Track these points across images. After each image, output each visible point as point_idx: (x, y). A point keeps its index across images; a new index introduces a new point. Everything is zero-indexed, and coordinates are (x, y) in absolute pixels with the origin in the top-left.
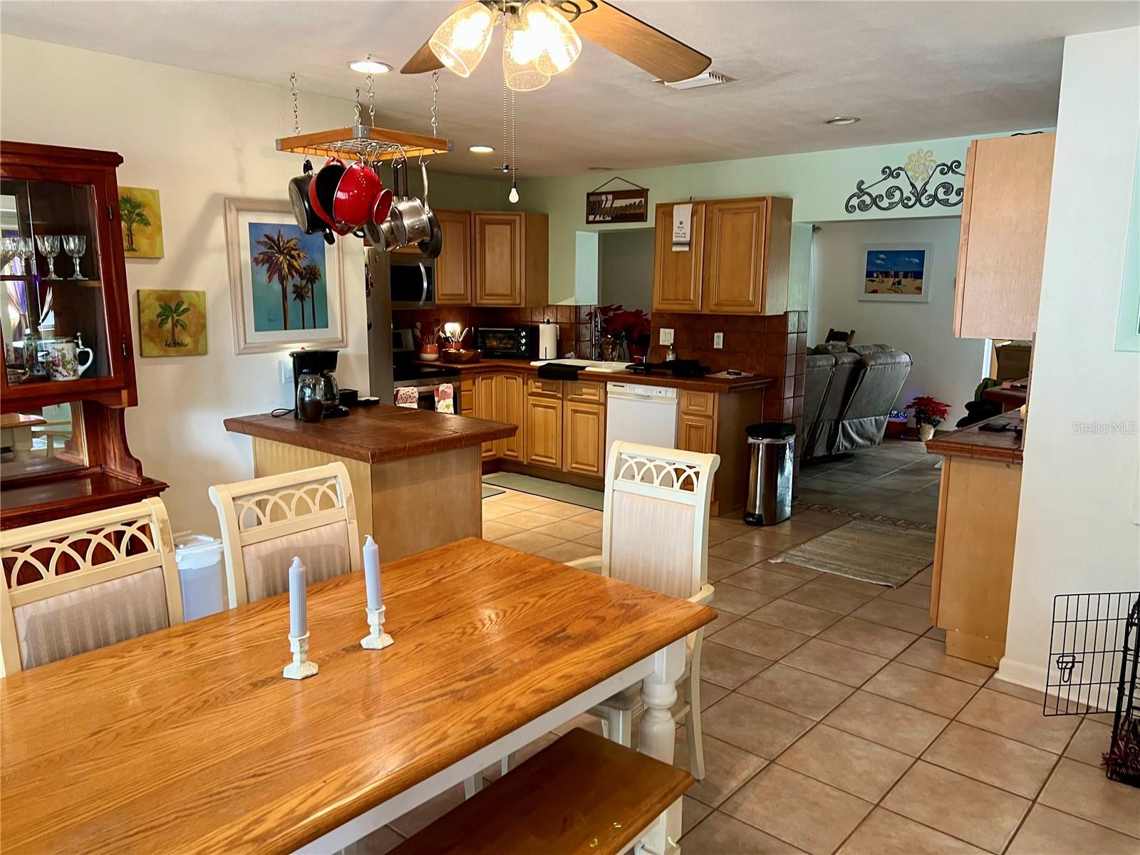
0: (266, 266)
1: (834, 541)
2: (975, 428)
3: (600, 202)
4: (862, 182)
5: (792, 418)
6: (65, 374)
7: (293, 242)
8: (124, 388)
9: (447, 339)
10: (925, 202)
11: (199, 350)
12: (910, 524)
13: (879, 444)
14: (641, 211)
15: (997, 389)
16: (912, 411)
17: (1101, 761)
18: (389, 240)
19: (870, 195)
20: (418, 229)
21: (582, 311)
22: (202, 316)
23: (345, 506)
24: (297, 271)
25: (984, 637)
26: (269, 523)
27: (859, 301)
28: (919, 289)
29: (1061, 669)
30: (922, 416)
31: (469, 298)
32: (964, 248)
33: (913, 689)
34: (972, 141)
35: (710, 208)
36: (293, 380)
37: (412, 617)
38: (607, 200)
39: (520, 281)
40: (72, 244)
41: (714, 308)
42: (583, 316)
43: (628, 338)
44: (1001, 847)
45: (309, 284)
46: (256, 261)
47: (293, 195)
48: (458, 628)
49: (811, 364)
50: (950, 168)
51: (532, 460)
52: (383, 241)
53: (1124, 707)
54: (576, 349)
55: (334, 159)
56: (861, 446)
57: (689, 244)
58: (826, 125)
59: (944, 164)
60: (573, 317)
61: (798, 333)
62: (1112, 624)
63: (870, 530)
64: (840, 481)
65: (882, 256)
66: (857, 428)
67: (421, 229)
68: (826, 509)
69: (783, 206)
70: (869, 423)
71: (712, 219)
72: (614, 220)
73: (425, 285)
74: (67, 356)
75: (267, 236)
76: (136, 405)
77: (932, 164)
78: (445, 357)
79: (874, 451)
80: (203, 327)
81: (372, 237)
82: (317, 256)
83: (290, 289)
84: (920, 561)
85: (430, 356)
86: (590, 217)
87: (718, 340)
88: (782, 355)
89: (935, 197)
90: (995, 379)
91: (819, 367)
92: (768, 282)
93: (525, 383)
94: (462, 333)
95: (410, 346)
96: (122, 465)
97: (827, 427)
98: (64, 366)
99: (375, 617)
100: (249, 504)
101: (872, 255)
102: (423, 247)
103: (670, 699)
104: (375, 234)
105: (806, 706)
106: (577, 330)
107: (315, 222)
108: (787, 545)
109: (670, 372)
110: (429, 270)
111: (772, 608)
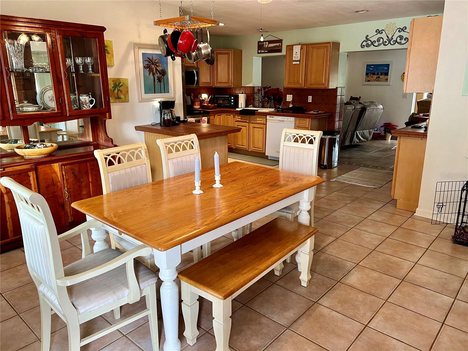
0: (148, 69)
1: (354, 174)
2: (410, 127)
3: (263, 45)
4: (368, 36)
5: (338, 129)
6: (86, 107)
7: (157, 60)
8: (107, 113)
9: (203, 100)
10: (392, 43)
11: (126, 101)
12: (382, 168)
13: (370, 141)
14: (280, 48)
15: (418, 116)
16: (383, 129)
17: (451, 238)
18: (195, 59)
19: (370, 41)
20: (206, 54)
21: (255, 89)
22: (127, 88)
23: (197, 148)
24: (158, 71)
25: (411, 201)
26: (175, 152)
27: (363, 85)
28: (387, 80)
29: (438, 208)
30: (387, 130)
31: (212, 84)
32: (408, 59)
33: (385, 218)
34: (413, 19)
35: (308, 47)
36: (159, 112)
37: (227, 180)
38: (266, 44)
39: (231, 77)
40: (89, 60)
41: (309, 86)
42: (256, 90)
43: (274, 99)
44: (416, 261)
45: (163, 76)
46: (144, 67)
47: (160, 42)
48: (242, 183)
49: (345, 109)
50: (402, 30)
51: (237, 147)
52: (193, 59)
53: (460, 222)
54: (253, 104)
55: (176, 28)
56: (363, 141)
57: (299, 61)
58: (356, 13)
59: (400, 28)
60: (252, 91)
61: (341, 96)
62: (457, 192)
63: (367, 170)
64: (355, 154)
65: (372, 67)
66: (361, 134)
67: (207, 54)
68: (350, 164)
69: (336, 45)
70: (366, 132)
71: (309, 51)
72: (268, 52)
73: (196, 78)
74: (87, 101)
75: (148, 58)
76: (111, 118)
77: (395, 28)
78: (202, 107)
79: (368, 143)
80: (127, 92)
81: (189, 58)
82: (165, 65)
83: (156, 78)
84: (387, 180)
85: (197, 107)
86: (259, 51)
87: (310, 99)
88: (335, 104)
89: (396, 41)
90: (417, 113)
91: (348, 110)
92: (331, 76)
93: (234, 117)
94: (208, 98)
95: (190, 103)
96: (105, 141)
97: (350, 134)
98: (86, 105)
99: (217, 178)
100: (169, 146)
101: (368, 66)
102: (207, 61)
103: (309, 208)
104: (190, 57)
105: (348, 223)
106: (253, 96)
107: (169, 52)
108: (336, 175)
109: (291, 111)
110: (197, 73)
111: (333, 195)
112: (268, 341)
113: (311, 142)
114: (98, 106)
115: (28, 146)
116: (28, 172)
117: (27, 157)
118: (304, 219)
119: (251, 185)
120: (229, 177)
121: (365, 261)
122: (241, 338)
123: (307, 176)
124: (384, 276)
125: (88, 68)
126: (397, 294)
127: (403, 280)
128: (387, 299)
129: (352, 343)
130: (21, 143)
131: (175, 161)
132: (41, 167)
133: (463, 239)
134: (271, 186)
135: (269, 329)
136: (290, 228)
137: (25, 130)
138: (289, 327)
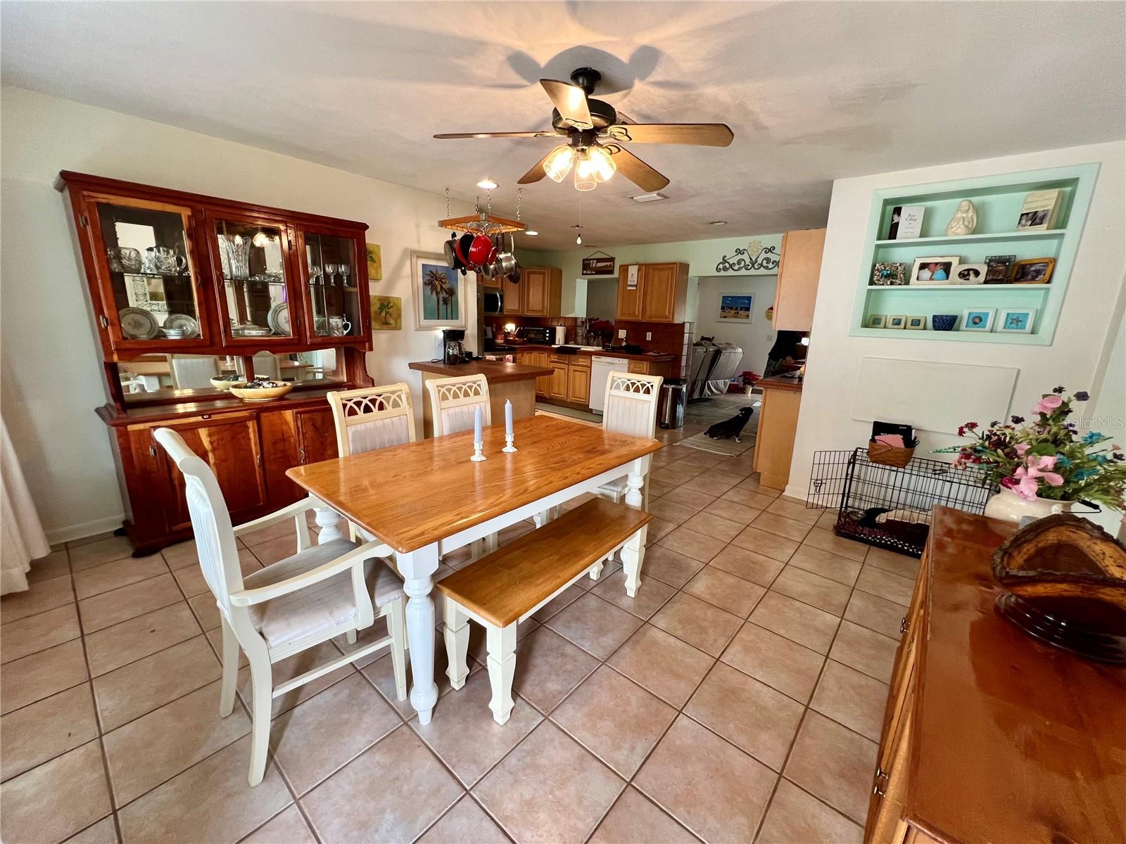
0: (430, 286)
3: (590, 264)
4: (725, 256)
6: (338, 334)
7: (442, 275)
8: (367, 343)
9: (509, 333)
10: (756, 267)
11: (398, 327)
13: (725, 394)
14: (611, 269)
16: (741, 379)
17: (832, 527)
18: (494, 274)
19: (729, 263)
21: (578, 320)
22: (399, 310)
23: (484, 395)
24: (444, 290)
25: (779, 475)
26: (452, 399)
27: (717, 322)
28: (748, 316)
29: (816, 486)
30: (747, 381)
31: (520, 311)
33: (745, 498)
35: (647, 267)
36: (443, 345)
38: (593, 263)
39: (547, 304)
40: (343, 269)
41: (647, 319)
42: (579, 323)
43: (603, 335)
44: (786, 560)
45: (450, 297)
46: (425, 284)
47: (447, 250)
48: (546, 447)
49: (694, 351)
50: (770, 250)
52: (490, 274)
53: (844, 506)
54: (575, 340)
55: (468, 232)
56: (716, 395)
57: (636, 286)
58: (711, 224)
59: (766, 248)
60: (574, 323)
61: (689, 333)
62: (840, 466)
65: (730, 299)
66: (714, 385)
67: (510, 268)
69: (684, 267)
70: (721, 383)
71: (649, 273)
72: (596, 273)
73: (500, 304)
74: (339, 325)
75: (431, 272)
76: (373, 350)
77: (760, 248)
78: (507, 341)
79: (722, 397)
80: (399, 316)
81: (485, 272)
82: (453, 282)
83: (441, 299)
85: (500, 341)
86: (584, 271)
87: (649, 336)
88: (682, 345)
89: (761, 265)
91: (698, 352)
92: (676, 307)
93: (549, 356)
94: (516, 329)
95: (490, 335)
96: (364, 381)
97: (699, 384)
98: (337, 330)
99: (509, 438)
100: (443, 390)
101: (725, 298)
102: (510, 278)
103: (641, 484)
104: (487, 270)
105: (695, 504)
106: (576, 330)
107: (457, 264)
108: (681, 437)
109: (624, 351)
110: (502, 297)
111: (675, 464)
112: (573, 684)
113: (648, 391)
114: (356, 333)
115: (249, 384)
116: (246, 421)
117: (247, 400)
118: (634, 499)
119: (559, 450)
120: (529, 437)
121: (716, 559)
122: (533, 678)
123: (640, 438)
124: (744, 582)
125: (343, 280)
126: (761, 610)
127: (769, 589)
128: (748, 618)
129: (697, 689)
130: (243, 380)
131: (451, 411)
132: (265, 414)
133: (849, 531)
134: (588, 451)
135: (576, 663)
136: (614, 513)
137: (248, 362)
138: (605, 661)
